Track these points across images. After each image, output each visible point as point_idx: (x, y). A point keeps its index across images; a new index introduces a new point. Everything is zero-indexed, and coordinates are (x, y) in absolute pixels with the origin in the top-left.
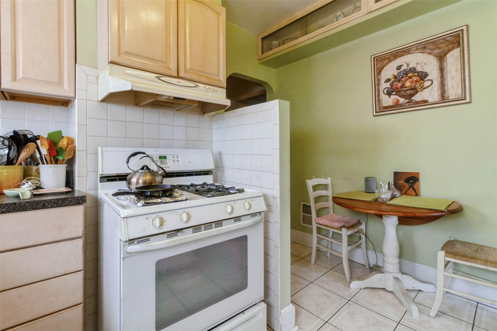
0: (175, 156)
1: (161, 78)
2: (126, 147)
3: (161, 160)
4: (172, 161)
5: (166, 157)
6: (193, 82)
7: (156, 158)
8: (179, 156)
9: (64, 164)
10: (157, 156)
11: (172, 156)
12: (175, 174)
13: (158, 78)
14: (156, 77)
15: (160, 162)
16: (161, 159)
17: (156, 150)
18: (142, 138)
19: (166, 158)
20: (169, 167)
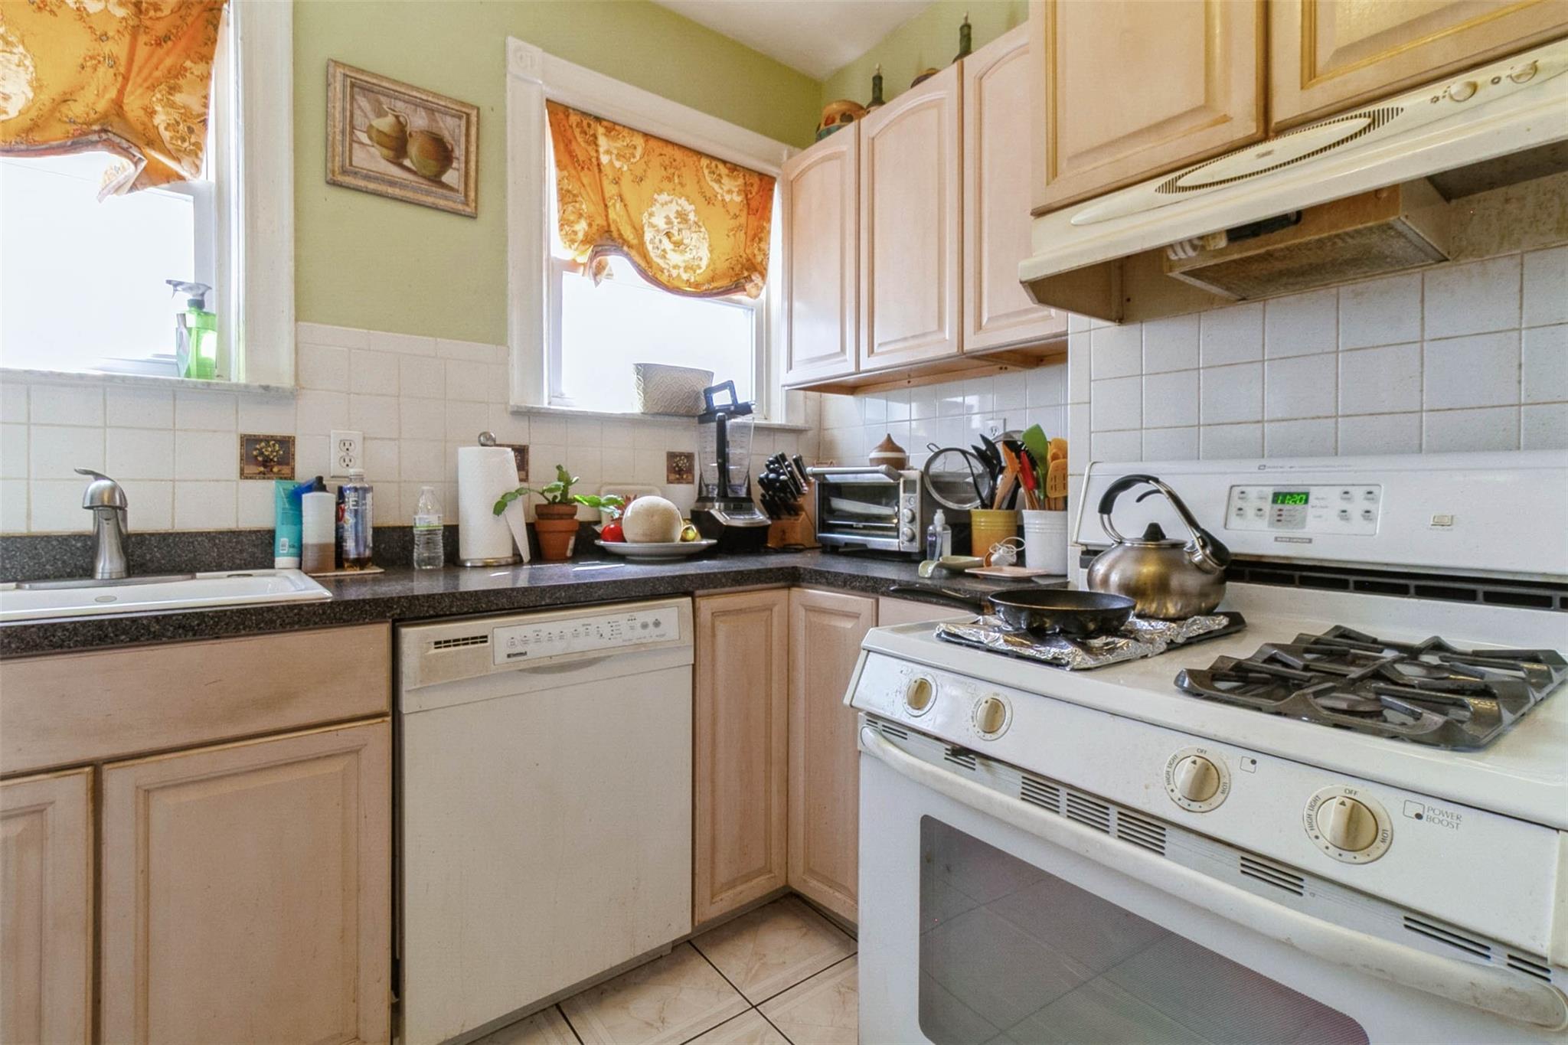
0: (1358, 493)
1: (1180, 183)
2: (1142, 460)
3: (1280, 506)
4: (1333, 514)
5: (1307, 494)
6: (1353, 114)
7: (1261, 498)
8: (1381, 493)
9: (1059, 510)
10: (1265, 489)
11: (1339, 490)
12: (1352, 578)
13: (1170, 187)
14: (1159, 190)
15: (1271, 515)
16: (1283, 502)
17: (1262, 467)
18: (1258, 422)
19: (1306, 501)
20: (1310, 541)
